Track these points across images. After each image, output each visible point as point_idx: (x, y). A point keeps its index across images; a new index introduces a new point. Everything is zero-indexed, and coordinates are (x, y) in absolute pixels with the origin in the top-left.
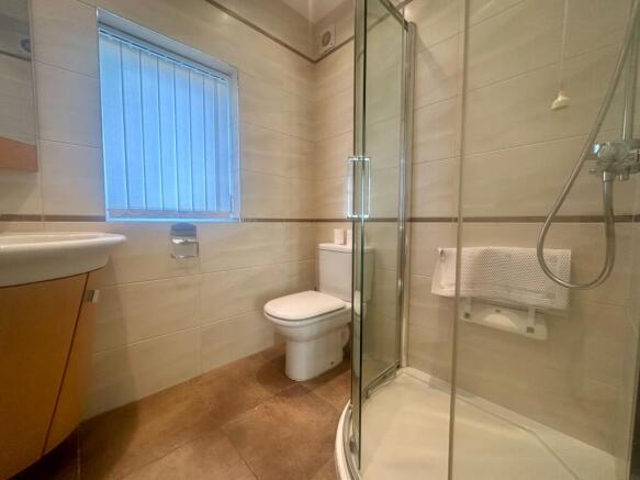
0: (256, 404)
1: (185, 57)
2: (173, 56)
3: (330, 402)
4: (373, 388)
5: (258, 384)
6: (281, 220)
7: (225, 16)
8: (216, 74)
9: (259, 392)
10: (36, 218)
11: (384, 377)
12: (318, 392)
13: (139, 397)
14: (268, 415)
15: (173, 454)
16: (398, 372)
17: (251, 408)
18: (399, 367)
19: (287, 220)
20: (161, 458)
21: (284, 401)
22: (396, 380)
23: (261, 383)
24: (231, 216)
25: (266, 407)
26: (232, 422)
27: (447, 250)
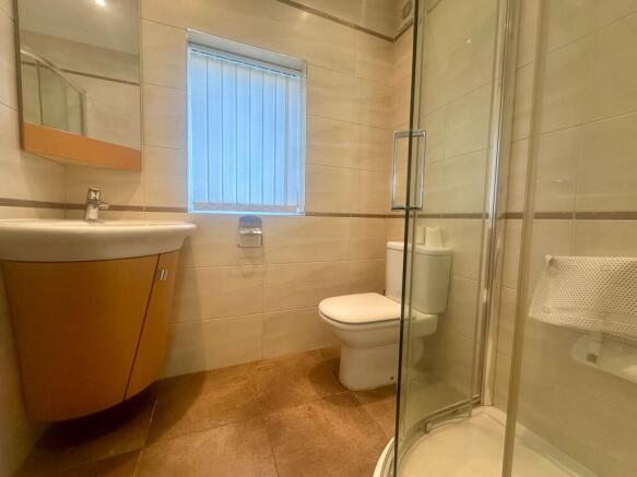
0: (300, 403)
1: (260, 60)
2: (248, 61)
3: (380, 423)
4: (437, 421)
5: (309, 383)
6: (348, 215)
7: (305, 15)
8: (288, 71)
9: (307, 390)
10: (139, 209)
11: (455, 412)
12: (368, 408)
13: (208, 369)
14: (310, 417)
15: (217, 430)
16: (475, 411)
17: (296, 406)
18: (479, 403)
19: (354, 215)
20: (207, 430)
21: (329, 407)
22: (471, 420)
23: (313, 382)
24: (298, 210)
25: (310, 409)
26: (275, 414)
27: (558, 258)
